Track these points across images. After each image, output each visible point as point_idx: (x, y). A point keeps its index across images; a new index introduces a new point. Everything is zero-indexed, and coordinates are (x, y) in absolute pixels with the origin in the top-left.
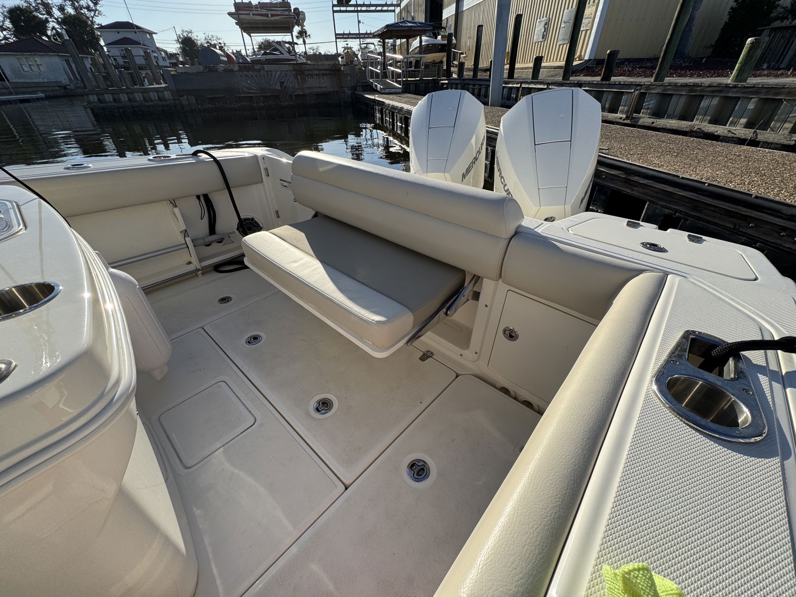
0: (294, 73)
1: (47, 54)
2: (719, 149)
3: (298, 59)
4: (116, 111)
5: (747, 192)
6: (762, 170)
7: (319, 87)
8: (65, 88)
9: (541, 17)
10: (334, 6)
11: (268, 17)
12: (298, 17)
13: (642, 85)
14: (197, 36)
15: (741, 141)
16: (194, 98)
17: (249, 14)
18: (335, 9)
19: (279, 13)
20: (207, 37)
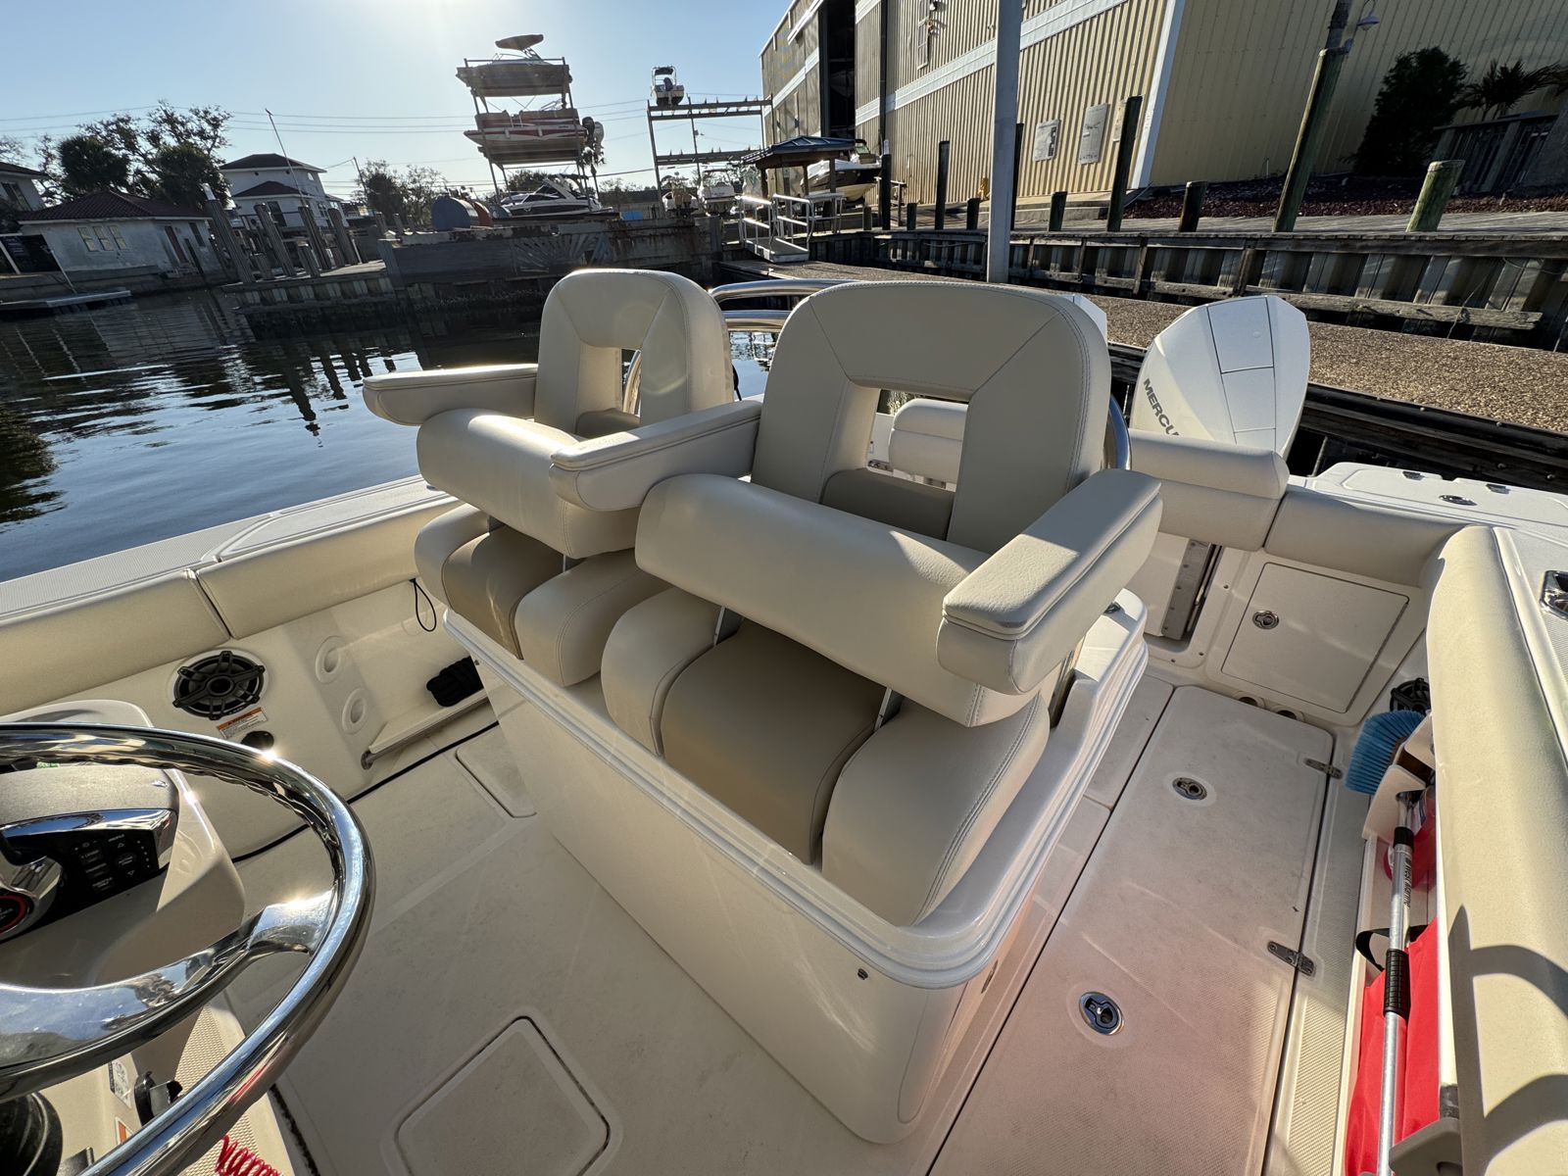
0: (611, 235)
1: (135, 218)
2: (1420, 348)
3: (592, 205)
4: (292, 317)
5: (1487, 418)
6: (1499, 382)
7: (655, 257)
8: (164, 276)
9: (1044, 120)
10: (651, 109)
11: (538, 135)
12: (591, 131)
13: (1257, 240)
14: (395, 172)
15: (1441, 329)
16: (430, 286)
17: (504, 133)
18: (653, 114)
19: (557, 127)
20: (413, 173)
